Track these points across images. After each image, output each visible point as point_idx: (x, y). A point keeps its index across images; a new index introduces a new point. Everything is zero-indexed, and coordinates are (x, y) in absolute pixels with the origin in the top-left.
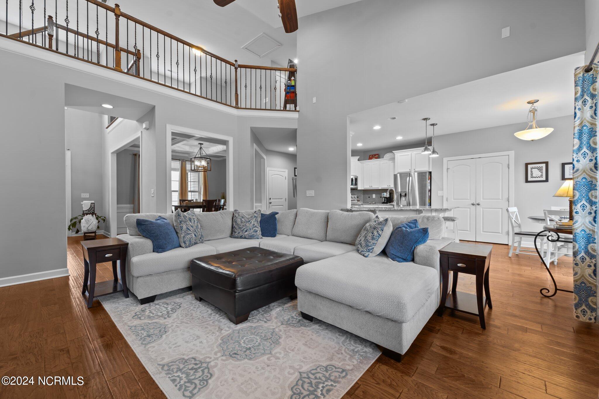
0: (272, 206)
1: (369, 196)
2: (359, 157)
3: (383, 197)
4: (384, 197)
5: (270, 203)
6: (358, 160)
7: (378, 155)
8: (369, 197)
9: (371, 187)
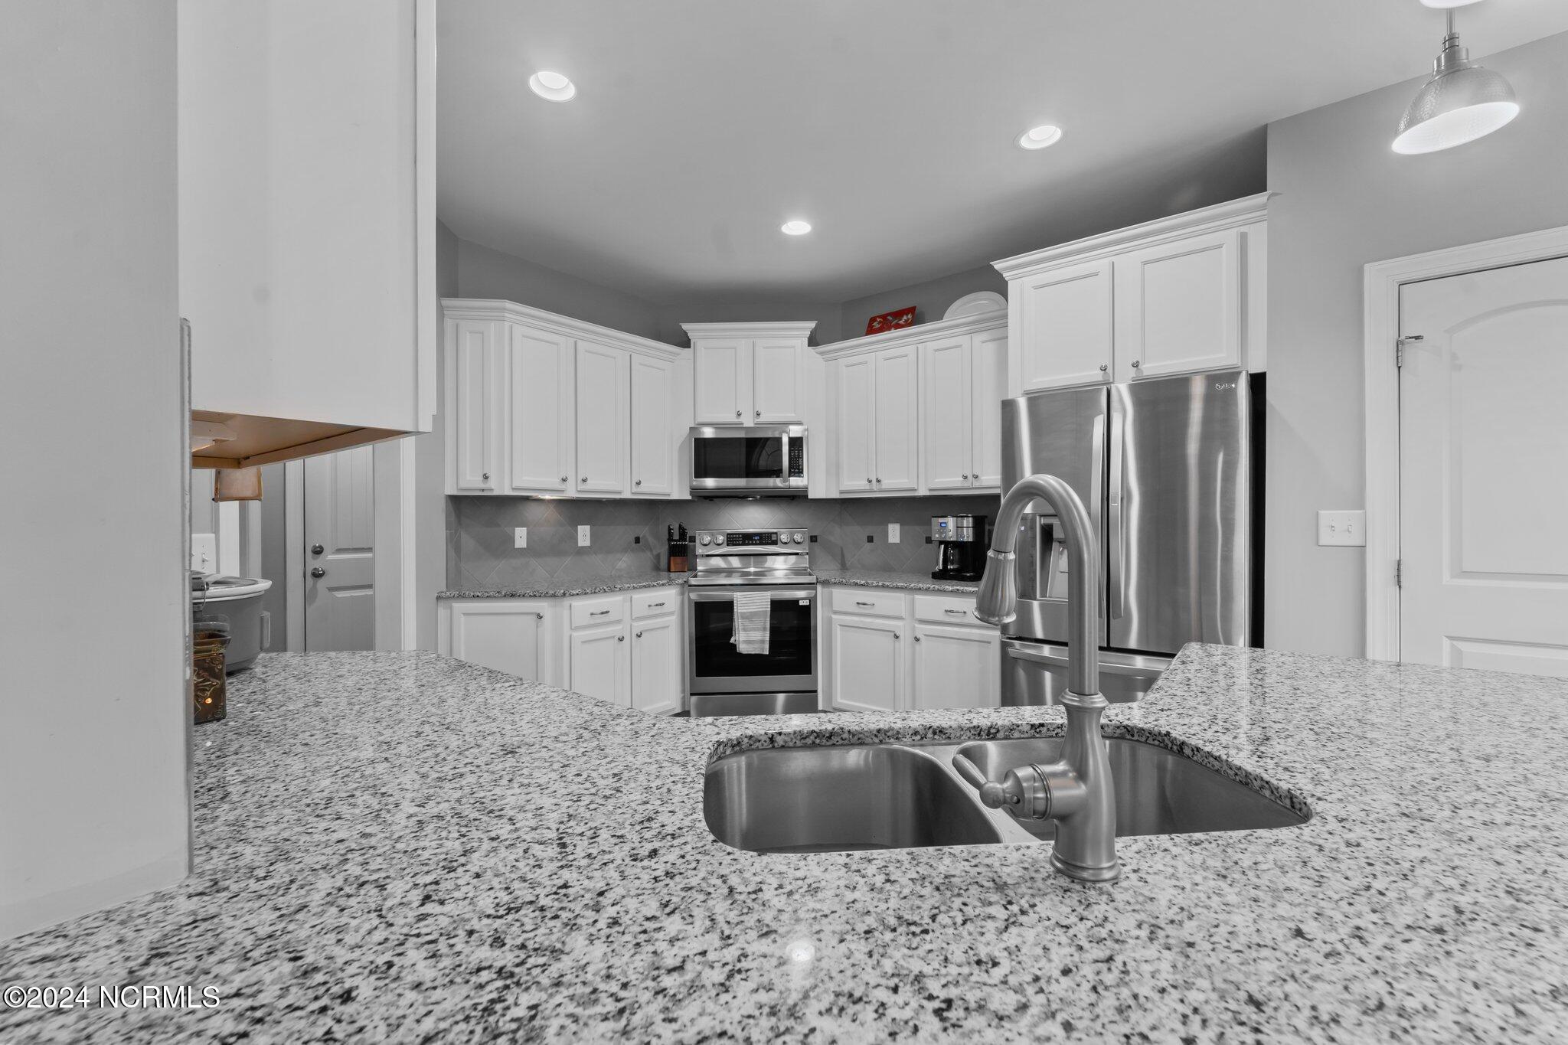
0: (331, 589)
1: (870, 530)
2: (812, 325)
3: (941, 543)
4: (947, 544)
5: (317, 575)
6: (813, 342)
7: (912, 310)
8: (870, 539)
9: (875, 486)
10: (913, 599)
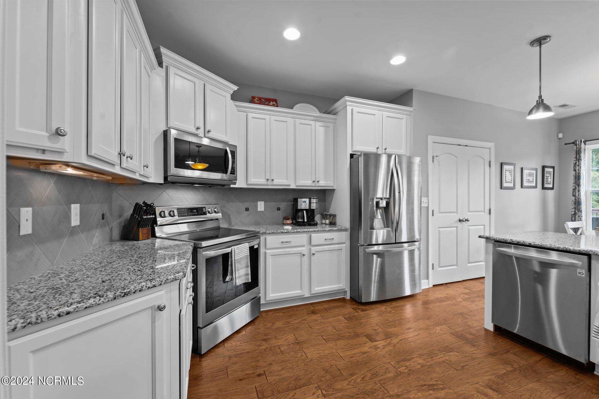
2: (236, 88)
7: (275, 100)
9: (269, 182)
10: (310, 236)
